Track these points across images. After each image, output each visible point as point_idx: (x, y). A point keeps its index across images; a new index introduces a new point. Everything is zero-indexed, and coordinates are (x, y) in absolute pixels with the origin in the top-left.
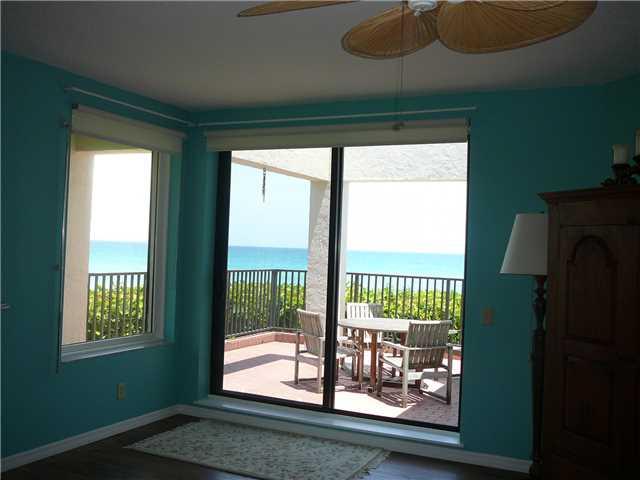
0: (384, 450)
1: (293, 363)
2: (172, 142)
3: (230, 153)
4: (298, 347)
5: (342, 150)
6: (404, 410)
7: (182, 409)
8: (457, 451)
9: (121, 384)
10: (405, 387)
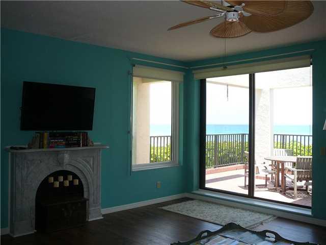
0: (274, 216)
1: (244, 177)
2: (179, 76)
3: (205, 80)
4: (246, 171)
5: (254, 75)
6: (295, 200)
7: (187, 195)
8: (311, 218)
9: (158, 182)
10: (296, 189)
